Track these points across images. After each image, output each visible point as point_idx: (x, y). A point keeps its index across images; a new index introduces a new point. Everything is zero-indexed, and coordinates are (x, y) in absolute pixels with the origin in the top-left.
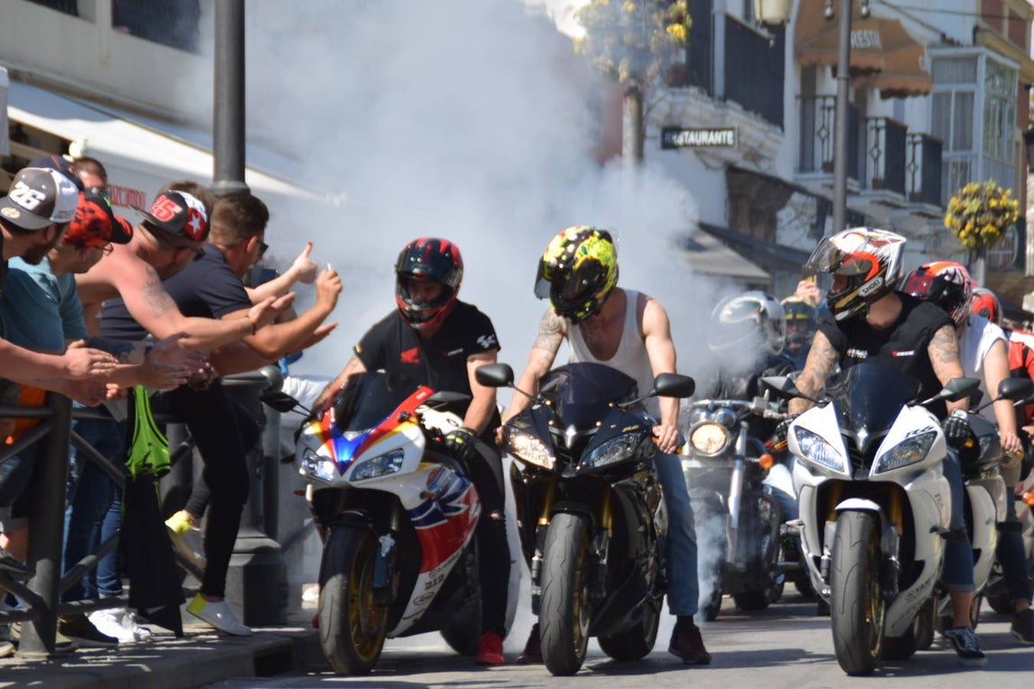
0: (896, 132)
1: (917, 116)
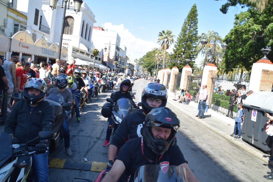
0: (122, 62)
1: (123, 61)
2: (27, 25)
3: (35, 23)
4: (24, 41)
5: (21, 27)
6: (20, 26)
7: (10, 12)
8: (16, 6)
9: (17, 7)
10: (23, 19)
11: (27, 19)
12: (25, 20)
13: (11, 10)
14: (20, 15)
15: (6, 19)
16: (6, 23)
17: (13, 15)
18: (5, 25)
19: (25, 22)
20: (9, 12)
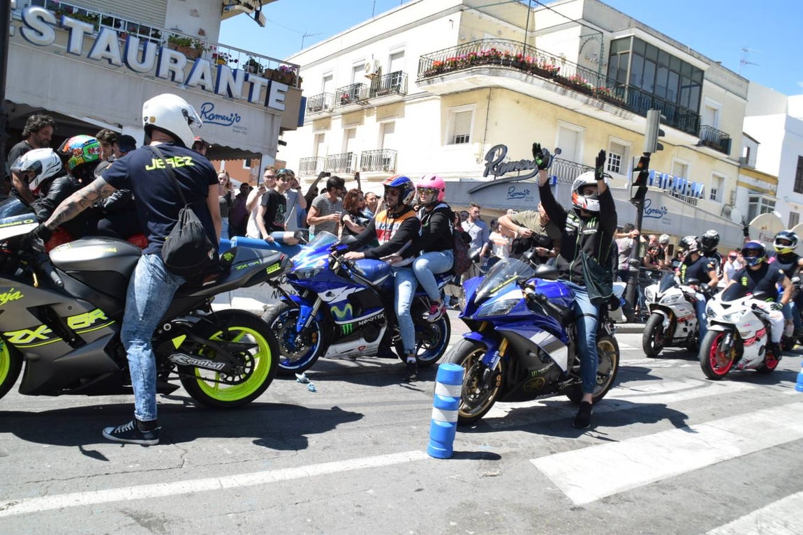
2: (777, 195)
3: (797, 188)
4: (768, 230)
5: (763, 203)
6: (760, 200)
7: (743, 174)
8: (755, 161)
9: (757, 162)
10: (769, 185)
11: (777, 184)
12: (773, 186)
13: (744, 171)
14: (762, 177)
15: (734, 190)
16: (734, 198)
17: (749, 180)
18: (732, 202)
19: (772, 191)
20: (741, 175)
